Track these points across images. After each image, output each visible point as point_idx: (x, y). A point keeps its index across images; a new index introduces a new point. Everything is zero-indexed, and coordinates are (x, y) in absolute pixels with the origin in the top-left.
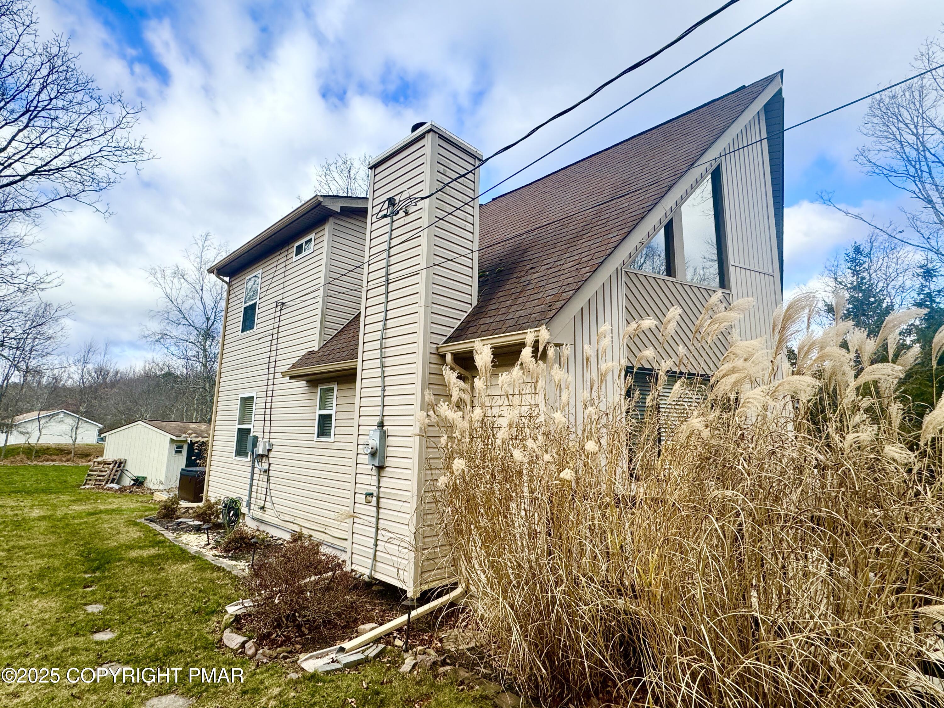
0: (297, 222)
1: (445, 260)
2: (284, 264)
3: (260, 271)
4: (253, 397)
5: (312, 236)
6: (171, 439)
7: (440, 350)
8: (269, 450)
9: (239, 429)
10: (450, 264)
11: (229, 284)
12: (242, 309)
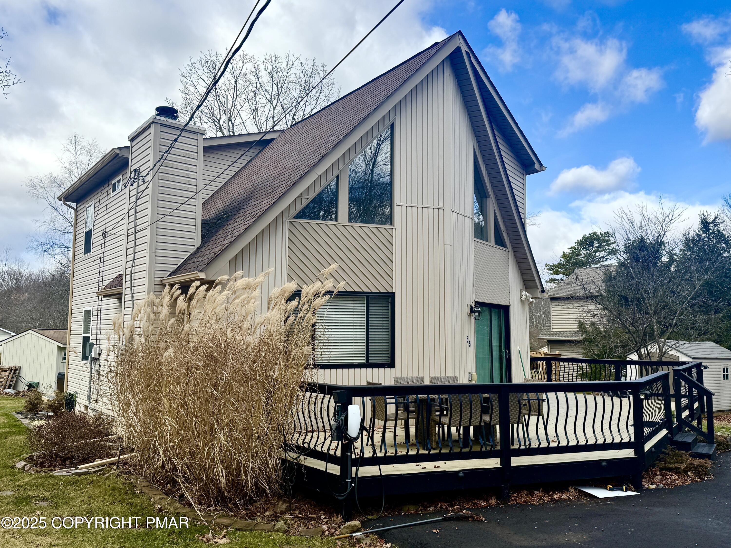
0: (107, 166)
1: (163, 216)
2: (106, 199)
3: (93, 202)
4: (90, 310)
5: (120, 177)
6: (59, 347)
7: (164, 282)
8: (100, 354)
9: (84, 337)
10: (168, 218)
11: (76, 211)
12: (84, 234)
